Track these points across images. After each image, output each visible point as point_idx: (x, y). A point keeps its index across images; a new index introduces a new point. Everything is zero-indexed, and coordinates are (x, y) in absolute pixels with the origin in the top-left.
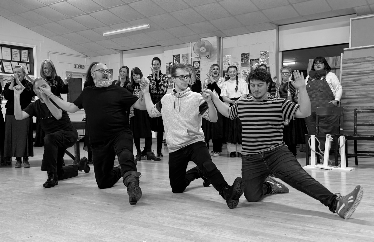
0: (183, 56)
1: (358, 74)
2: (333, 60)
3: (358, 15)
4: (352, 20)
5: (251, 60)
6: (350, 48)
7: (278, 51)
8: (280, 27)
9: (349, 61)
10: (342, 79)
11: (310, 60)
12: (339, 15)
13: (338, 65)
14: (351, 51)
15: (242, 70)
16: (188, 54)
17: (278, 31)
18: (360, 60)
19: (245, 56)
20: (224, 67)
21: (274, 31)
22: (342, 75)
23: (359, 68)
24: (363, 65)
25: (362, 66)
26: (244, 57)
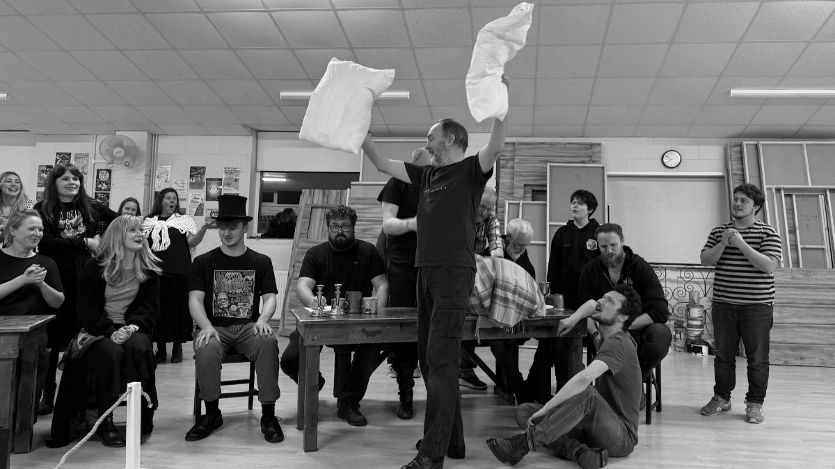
0: (77, 157)
1: (369, 221)
5: (207, 179)
6: (360, 182)
7: (255, 170)
8: (259, 134)
9: (358, 202)
14: (361, 187)
15: (190, 195)
16: (88, 154)
17: (255, 140)
19: (196, 172)
20: (157, 186)
24: (375, 209)
26: (194, 173)
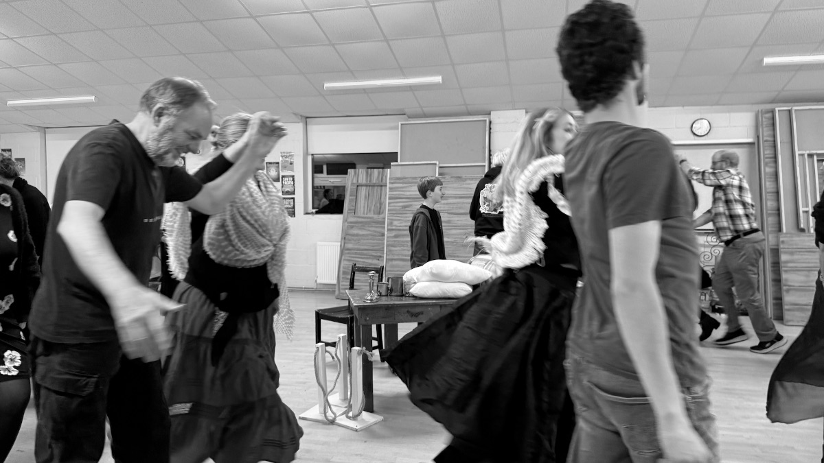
1: (409, 198)
2: (379, 173)
3: (409, 118)
4: (402, 124)
5: (267, 163)
6: (399, 162)
7: (306, 153)
8: (308, 119)
9: (398, 181)
10: (389, 203)
11: (349, 170)
12: (385, 113)
13: (384, 181)
14: (400, 167)
17: (305, 126)
18: (410, 180)
21: (300, 126)
22: (389, 199)
23: (409, 191)
25: (413, 187)
